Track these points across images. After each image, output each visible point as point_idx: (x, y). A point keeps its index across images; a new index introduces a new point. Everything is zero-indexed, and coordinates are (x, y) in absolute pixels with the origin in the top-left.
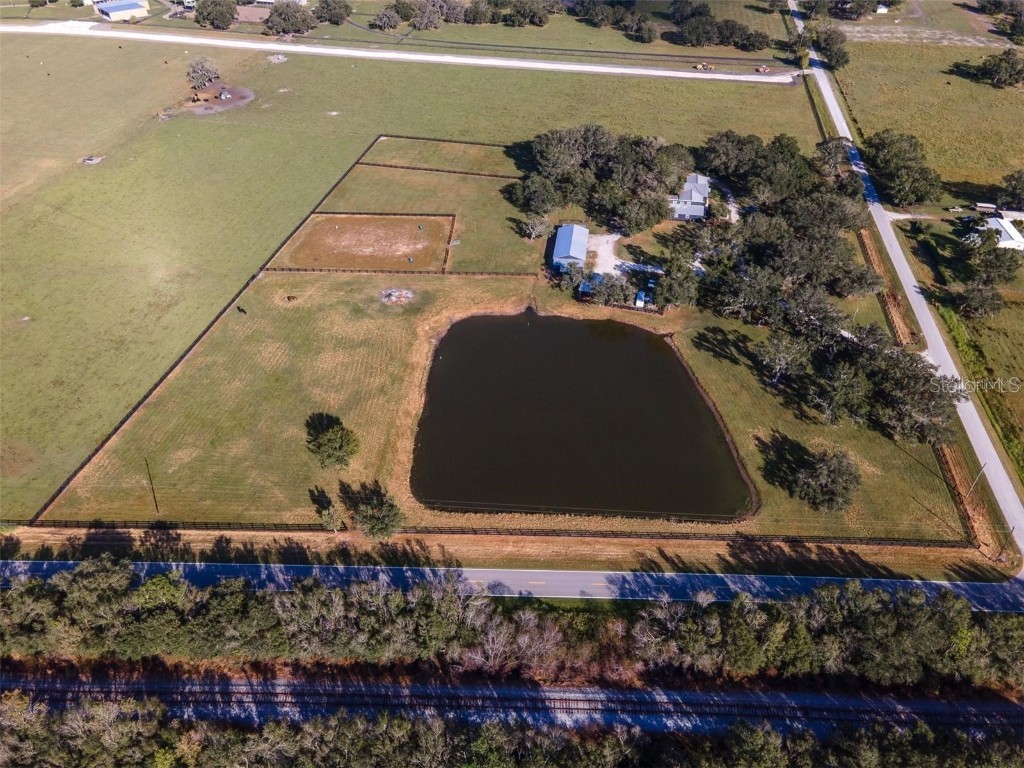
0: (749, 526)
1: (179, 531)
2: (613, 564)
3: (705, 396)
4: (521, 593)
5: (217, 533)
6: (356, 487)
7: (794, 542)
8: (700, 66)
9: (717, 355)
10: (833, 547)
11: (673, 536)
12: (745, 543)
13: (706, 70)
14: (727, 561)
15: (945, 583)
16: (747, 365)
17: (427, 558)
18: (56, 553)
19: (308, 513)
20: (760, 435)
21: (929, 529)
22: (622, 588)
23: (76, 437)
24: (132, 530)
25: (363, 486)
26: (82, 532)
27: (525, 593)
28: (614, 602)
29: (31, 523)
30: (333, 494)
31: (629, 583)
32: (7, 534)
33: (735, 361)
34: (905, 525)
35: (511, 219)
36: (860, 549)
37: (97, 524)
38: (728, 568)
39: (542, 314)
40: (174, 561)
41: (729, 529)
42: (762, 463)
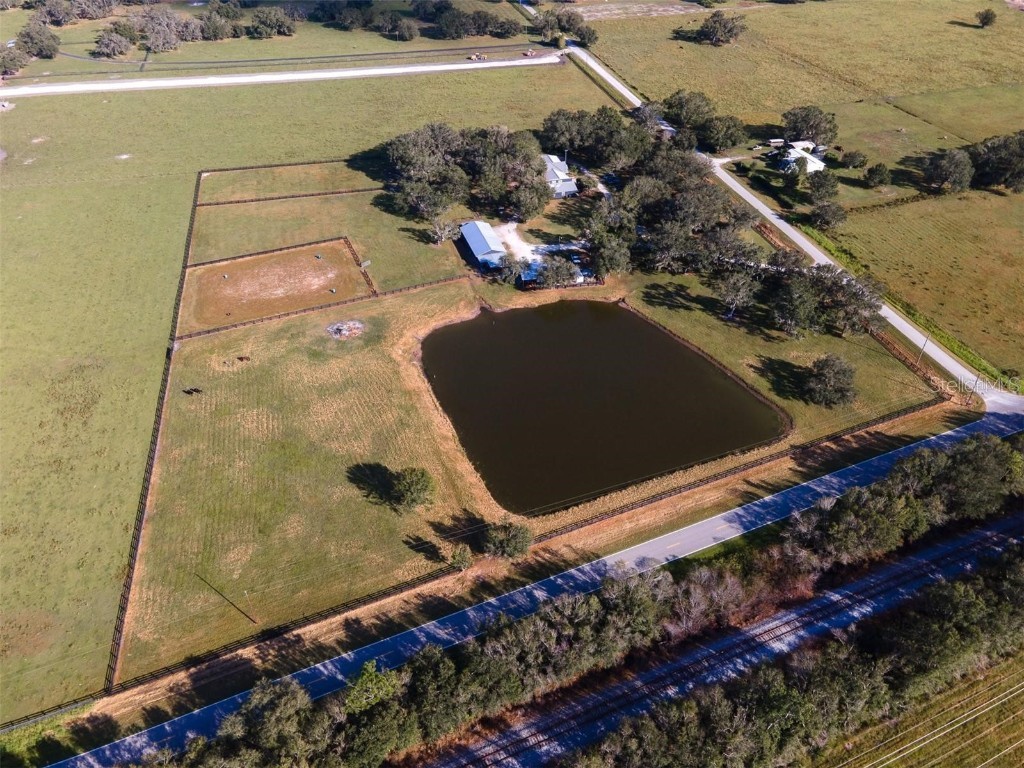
0: (796, 438)
1: (295, 632)
2: (720, 507)
3: (686, 344)
4: (667, 560)
5: (339, 618)
6: (448, 522)
7: (834, 438)
8: (474, 57)
9: (671, 307)
10: (862, 433)
11: (747, 466)
12: (802, 453)
13: (480, 59)
14: (801, 472)
15: (949, 432)
16: (700, 309)
17: (564, 561)
18: (169, 710)
19: (421, 564)
20: (751, 362)
21: (912, 398)
22: (742, 523)
23: (86, 581)
24: (240, 652)
25: (454, 518)
26: (181, 676)
27: (670, 558)
28: (744, 536)
29: (108, 691)
30: (431, 536)
31: (744, 517)
32: (86, 715)
33: (688, 308)
34: (896, 402)
35: (403, 230)
36: (881, 427)
37: (190, 662)
38: (806, 477)
39: (499, 310)
40: (316, 662)
41: (783, 445)
42: (769, 386)
